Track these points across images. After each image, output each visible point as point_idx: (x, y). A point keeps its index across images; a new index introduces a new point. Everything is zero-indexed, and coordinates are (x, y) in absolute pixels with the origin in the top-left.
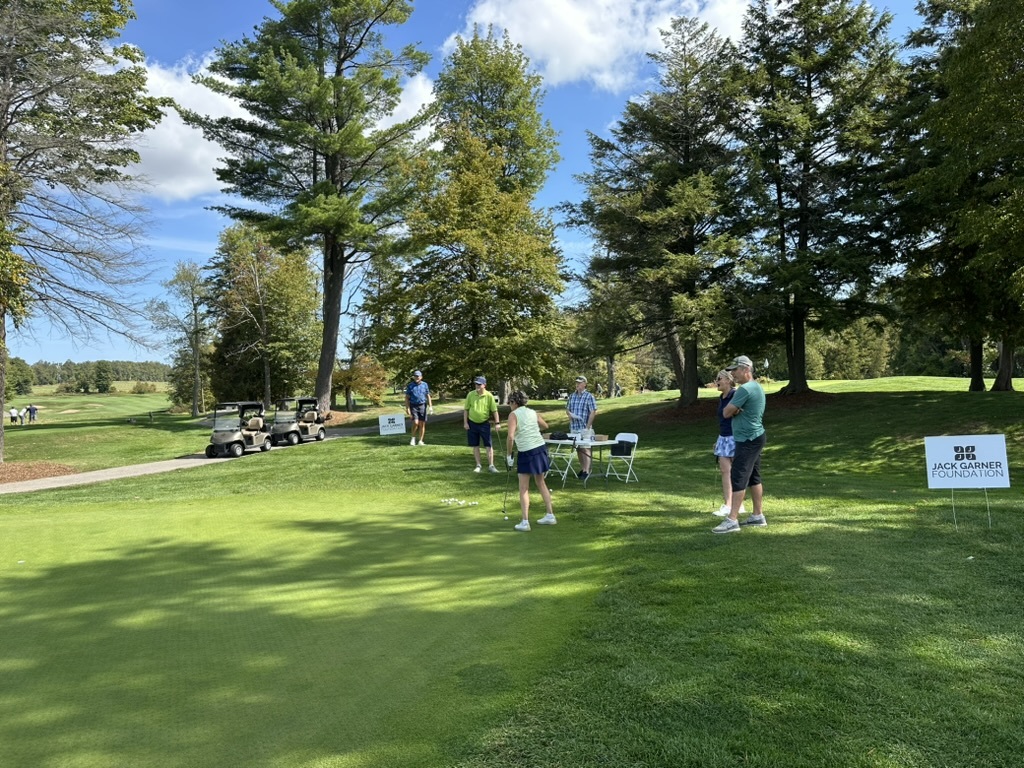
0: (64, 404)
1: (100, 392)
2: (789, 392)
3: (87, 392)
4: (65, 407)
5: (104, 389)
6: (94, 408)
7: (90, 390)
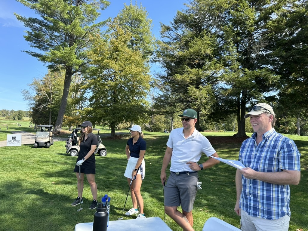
0: (4, 122)
1: (19, 120)
2: (238, 136)
3: (14, 119)
4: (4, 123)
5: (20, 119)
6: (13, 124)
7: (16, 119)
